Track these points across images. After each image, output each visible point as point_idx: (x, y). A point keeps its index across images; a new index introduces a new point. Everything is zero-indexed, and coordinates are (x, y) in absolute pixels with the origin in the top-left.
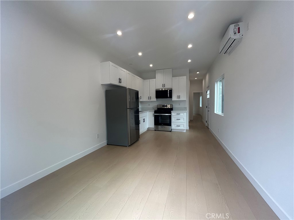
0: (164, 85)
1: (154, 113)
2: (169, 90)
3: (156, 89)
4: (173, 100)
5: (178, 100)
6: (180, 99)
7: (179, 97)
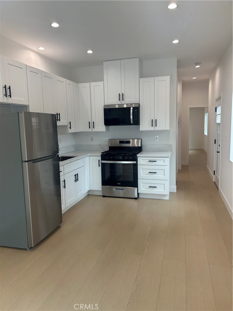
3: (105, 106)
4: (142, 129)
5: (153, 129)
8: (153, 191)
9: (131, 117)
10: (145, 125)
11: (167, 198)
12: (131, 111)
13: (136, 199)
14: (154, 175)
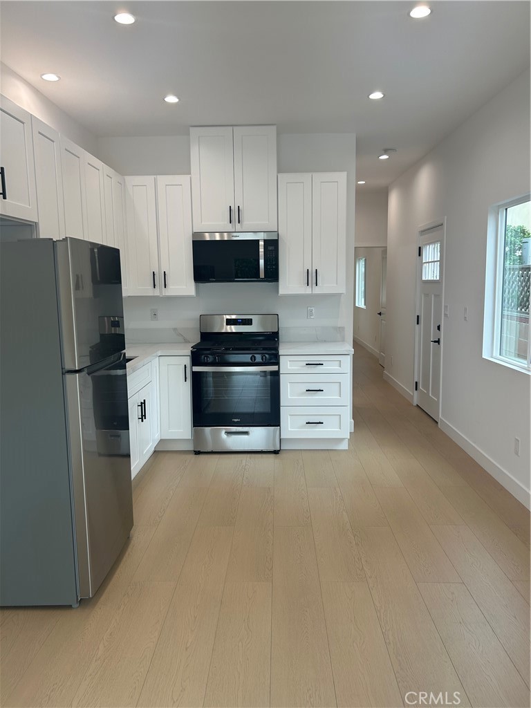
0: (235, 215)
1: (187, 361)
2: (262, 243)
3: (194, 234)
4: (282, 291)
5: (308, 291)
6: (317, 290)
7: (311, 277)
8: (316, 432)
9: (262, 262)
10: (290, 282)
11: (344, 446)
12: (262, 250)
13: (276, 452)
14: (318, 396)
